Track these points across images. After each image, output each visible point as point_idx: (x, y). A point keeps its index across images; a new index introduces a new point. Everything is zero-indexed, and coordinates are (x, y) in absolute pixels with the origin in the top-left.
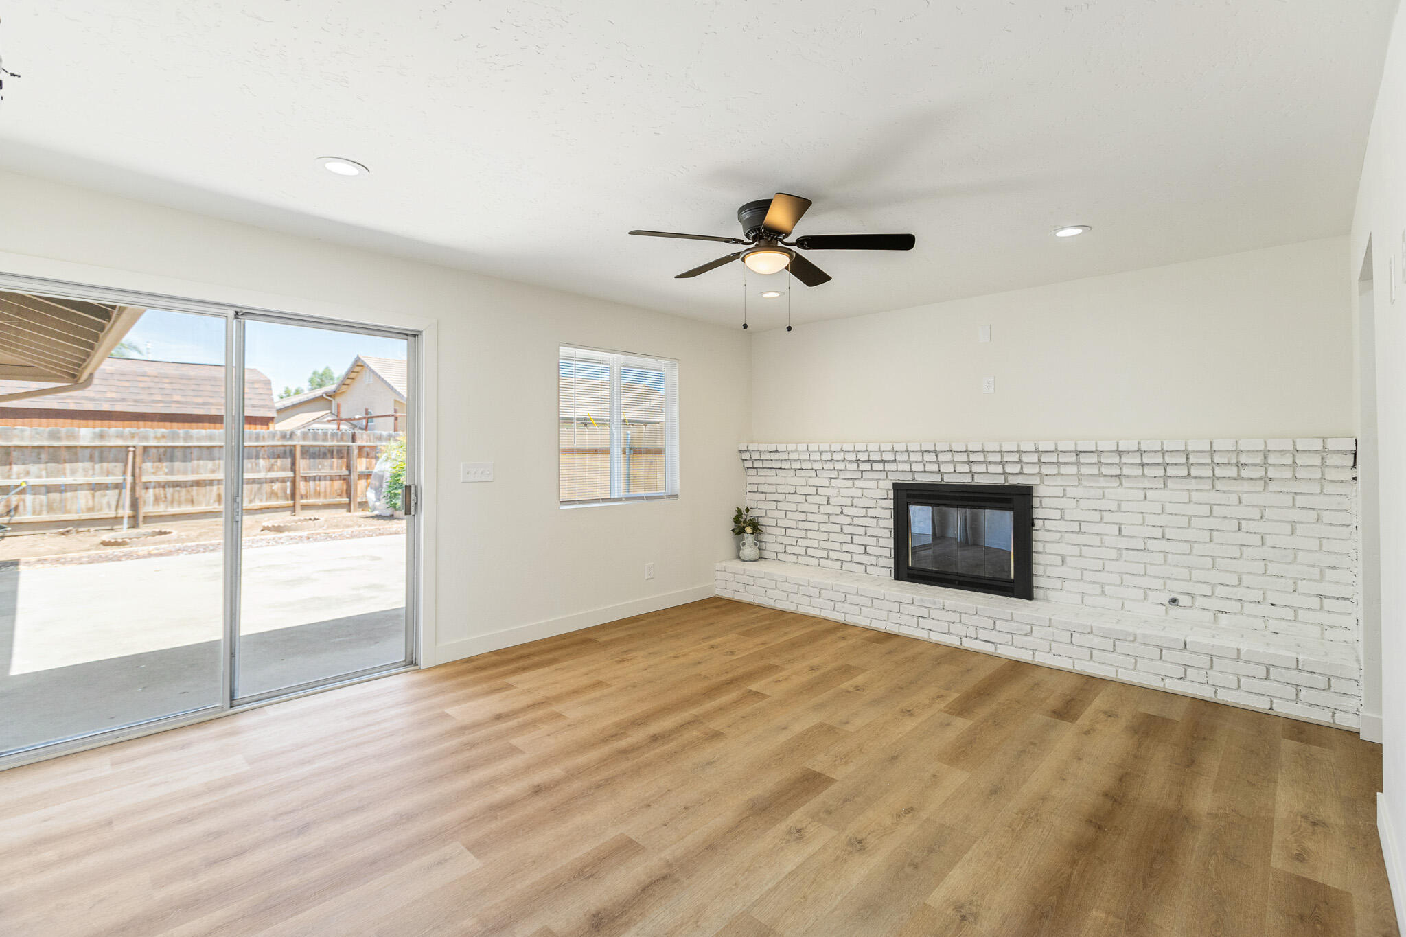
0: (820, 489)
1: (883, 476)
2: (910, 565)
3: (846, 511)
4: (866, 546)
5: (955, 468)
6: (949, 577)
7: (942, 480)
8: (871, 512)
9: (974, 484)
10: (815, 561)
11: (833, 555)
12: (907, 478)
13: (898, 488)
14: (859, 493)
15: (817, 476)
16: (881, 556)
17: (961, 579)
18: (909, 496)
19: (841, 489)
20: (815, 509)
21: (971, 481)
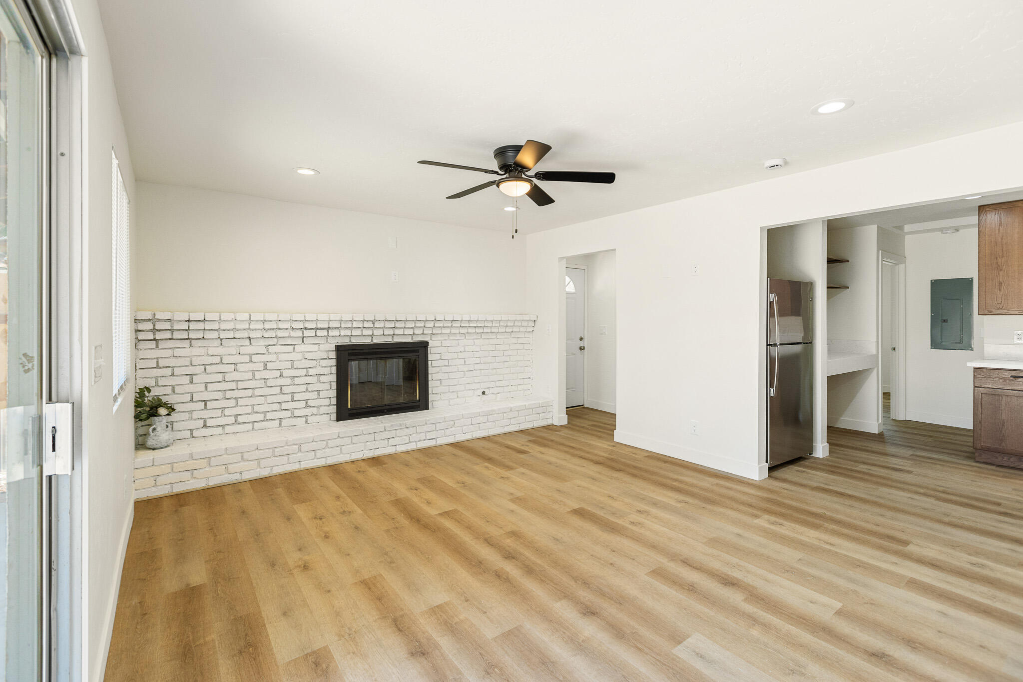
0: (253, 357)
1: (324, 340)
2: (349, 407)
3: (285, 373)
4: (306, 401)
5: (384, 332)
6: (380, 408)
7: (372, 341)
8: (311, 372)
9: (393, 342)
10: (250, 426)
11: (270, 416)
12: (346, 341)
13: (340, 349)
14: (300, 356)
15: (250, 344)
16: (321, 406)
17: (388, 407)
18: (350, 354)
19: (280, 355)
20: (249, 376)
21: (391, 340)
